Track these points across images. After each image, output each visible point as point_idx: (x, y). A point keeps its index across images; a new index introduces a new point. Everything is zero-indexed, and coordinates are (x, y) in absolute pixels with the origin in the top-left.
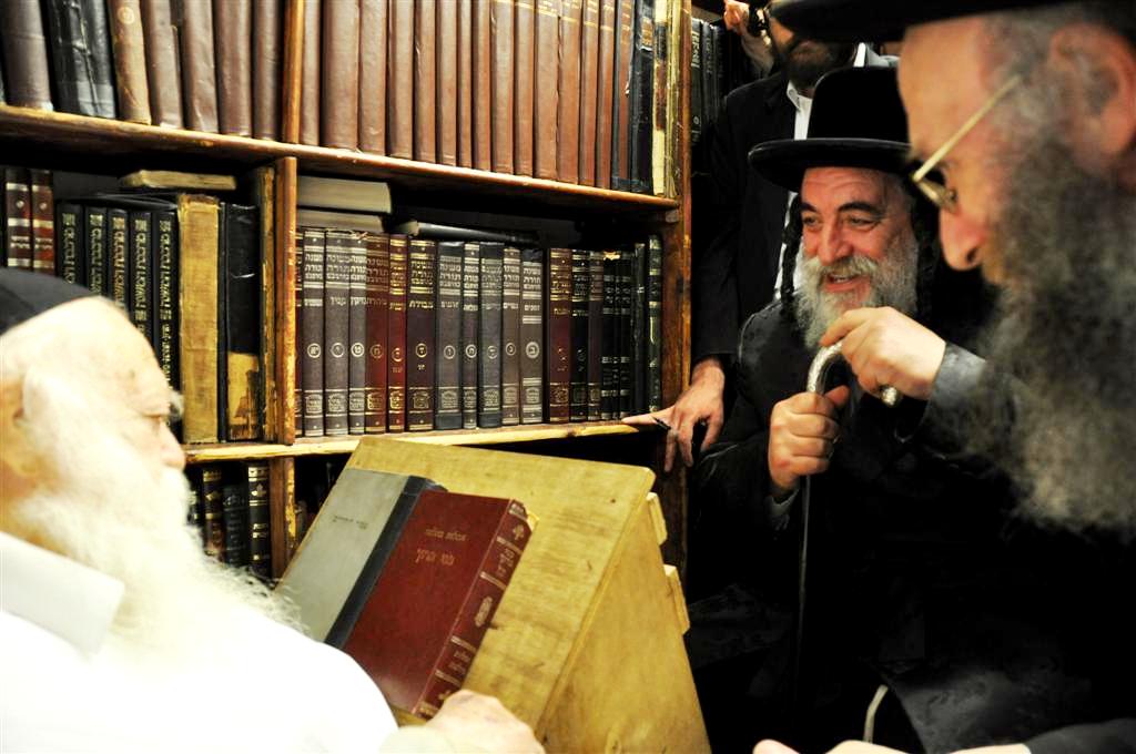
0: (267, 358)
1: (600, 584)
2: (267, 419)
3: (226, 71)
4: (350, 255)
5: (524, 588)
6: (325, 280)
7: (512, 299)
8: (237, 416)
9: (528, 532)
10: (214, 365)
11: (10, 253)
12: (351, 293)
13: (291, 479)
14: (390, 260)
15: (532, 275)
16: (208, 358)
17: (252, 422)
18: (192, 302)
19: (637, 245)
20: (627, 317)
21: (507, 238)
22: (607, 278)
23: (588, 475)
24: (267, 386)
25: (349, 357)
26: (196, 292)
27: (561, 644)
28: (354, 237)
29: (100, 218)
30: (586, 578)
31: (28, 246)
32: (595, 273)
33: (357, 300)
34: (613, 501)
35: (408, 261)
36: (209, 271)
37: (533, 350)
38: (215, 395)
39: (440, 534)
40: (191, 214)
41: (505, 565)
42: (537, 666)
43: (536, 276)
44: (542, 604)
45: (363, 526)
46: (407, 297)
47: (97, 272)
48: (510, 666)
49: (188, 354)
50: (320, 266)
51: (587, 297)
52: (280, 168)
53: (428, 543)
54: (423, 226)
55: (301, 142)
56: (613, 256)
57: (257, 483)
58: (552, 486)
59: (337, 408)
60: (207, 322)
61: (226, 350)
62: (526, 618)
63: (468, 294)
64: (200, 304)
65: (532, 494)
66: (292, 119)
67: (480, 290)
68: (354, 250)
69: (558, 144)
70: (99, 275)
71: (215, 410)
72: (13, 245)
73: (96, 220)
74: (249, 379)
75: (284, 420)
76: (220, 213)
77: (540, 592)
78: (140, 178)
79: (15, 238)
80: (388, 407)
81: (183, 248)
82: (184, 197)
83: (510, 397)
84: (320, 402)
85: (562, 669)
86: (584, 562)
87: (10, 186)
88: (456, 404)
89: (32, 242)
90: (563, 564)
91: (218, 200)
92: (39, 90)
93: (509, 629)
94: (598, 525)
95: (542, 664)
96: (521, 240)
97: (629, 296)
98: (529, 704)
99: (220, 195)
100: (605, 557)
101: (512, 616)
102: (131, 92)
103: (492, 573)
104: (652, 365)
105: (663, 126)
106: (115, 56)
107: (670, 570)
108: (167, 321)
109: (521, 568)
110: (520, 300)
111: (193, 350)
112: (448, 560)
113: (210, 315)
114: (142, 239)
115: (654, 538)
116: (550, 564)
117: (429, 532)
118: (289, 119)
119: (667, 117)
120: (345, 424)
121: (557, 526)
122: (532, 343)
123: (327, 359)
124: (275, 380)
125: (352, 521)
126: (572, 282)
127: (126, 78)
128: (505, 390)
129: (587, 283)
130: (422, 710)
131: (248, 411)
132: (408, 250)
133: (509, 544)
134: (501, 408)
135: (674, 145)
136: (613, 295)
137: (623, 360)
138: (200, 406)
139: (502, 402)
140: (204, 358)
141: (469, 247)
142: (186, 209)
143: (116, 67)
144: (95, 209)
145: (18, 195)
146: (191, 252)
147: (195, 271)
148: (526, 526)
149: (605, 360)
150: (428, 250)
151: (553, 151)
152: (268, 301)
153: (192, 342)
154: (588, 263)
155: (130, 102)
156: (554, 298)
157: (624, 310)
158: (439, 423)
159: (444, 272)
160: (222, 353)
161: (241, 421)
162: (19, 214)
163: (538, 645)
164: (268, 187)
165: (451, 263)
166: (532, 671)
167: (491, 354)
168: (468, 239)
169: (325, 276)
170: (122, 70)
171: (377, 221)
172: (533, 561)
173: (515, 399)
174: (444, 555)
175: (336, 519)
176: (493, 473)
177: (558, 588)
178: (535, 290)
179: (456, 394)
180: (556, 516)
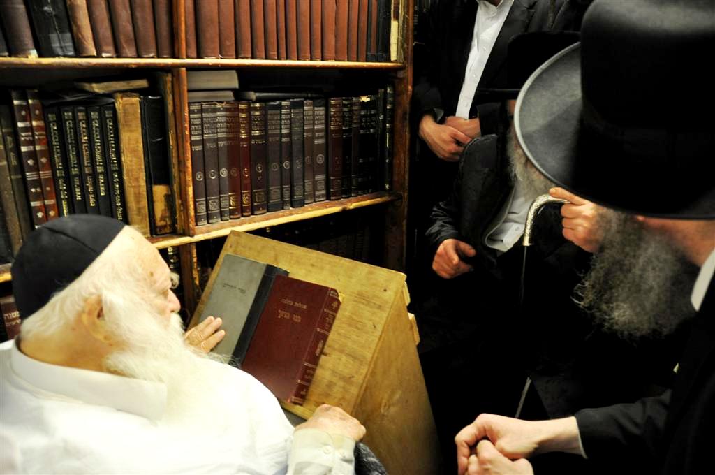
0: (175, 187)
1: (381, 336)
2: (178, 221)
3: (138, 14)
4: (216, 117)
5: (339, 334)
6: (203, 134)
7: (309, 131)
8: (160, 221)
9: (339, 303)
10: (145, 193)
11: (22, 144)
12: (218, 140)
13: (195, 255)
14: (239, 117)
15: (320, 115)
16: (141, 190)
17: (169, 223)
18: (129, 159)
19: (380, 91)
20: (373, 134)
21: (306, 95)
22: (363, 113)
23: (370, 273)
24: (177, 203)
25: (219, 177)
26: (131, 153)
27: (362, 367)
28: (219, 106)
29: (70, 114)
30: (373, 332)
31: (31, 138)
32: (356, 110)
33: (221, 144)
34: (385, 290)
35: (250, 116)
36: (137, 139)
37: (320, 159)
38: (147, 210)
39: (291, 303)
40: (124, 106)
41: (329, 323)
42: (350, 378)
43: (322, 115)
44: (350, 344)
45: (243, 291)
46: (250, 137)
47: (72, 147)
48: (336, 376)
49: (129, 188)
50: (200, 126)
51: (350, 125)
52: (175, 74)
53: (284, 307)
54: (257, 94)
55: (188, 57)
56: (365, 99)
57: (173, 255)
58: (350, 277)
59: (214, 208)
60: (139, 169)
61: (151, 184)
62: (342, 351)
63: (284, 131)
64: (134, 159)
65: (339, 280)
66: (181, 43)
67: (290, 129)
68: (219, 114)
69: (336, 36)
70: (74, 149)
71: (148, 219)
72: (22, 139)
73: (68, 116)
74: (166, 199)
75: (188, 223)
76: (140, 102)
77: (349, 338)
79: (23, 134)
80: (242, 203)
81: (121, 127)
82: (119, 95)
83: (308, 188)
84: (205, 205)
85: (364, 381)
86: (371, 323)
87: (16, 102)
88: (279, 196)
89: (33, 136)
90: (359, 323)
91: (138, 94)
92: (27, 43)
93: (333, 356)
94: (378, 303)
95: (353, 377)
96: (314, 95)
97: (375, 121)
98: (347, 397)
99: (140, 92)
100: (383, 322)
101: (334, 349)
102: (82, 35)
103: (323, 328)
104: (387, 161)
105: (397, 18)
106: (70, 13)
107: (411, 316)
108: (116, 171)
109: (336, 323)
110: (313, 131)
111: (133, 187)
112: (297, 319)
113: (141, 165)
114: (95, 124)
116: (352, 323)
117: (285, 301)
118: (180, 44)
119: (400, 11)
120: (219, 216)
121: (355, 301)
122: (321, 155)
123: (207, 181)
124: (181, 198)
125: (235, 288)
126: (343, 117)
127: (78, 27)
128: (306, 184)
129: (351, 117)
130: (293, 400)
131: (166, 217)
132: (249, 110)
133: (331, 312)
134: (304, 195)
135: (403, 30)
136: (366, 122)
137: (371, 159)
138: (139, 218)
139: (304, 192)
140: (139, 190)
141: (284, 103)
142: (120, 103)
143: (71, 20)
144: (66, 109)
145: (20, 107)
146: (126, 128)
147: (129, 139)
148: (338, 301)
149: (361, 161)
150: (261, 109)
151: (333, 42)
152: (174, 154)
153: (131, 181)
154: (351, 105)
155: (82, 43)
156: (332, 128)
157: (372, 130)
158: (270, 208)
159: (270, 120)
160: (149, 186)
161: (163, 223)
162: (24, 120)
163: (350, 366)
164: (169, 85)
165: (274, 114)
166: (348, 380)
167: (298, 164)
168: (284, 99)
169: (203, 131)
170: (75, 23)
171: (231, 93)
172: (343, 319)
173: (311, 188)
174: (294, 316)
175: (225, 285)
176: (315, 264)
177: (358, 337)
178: (321, 124)
179: (278, 191)
180: (354, 295)
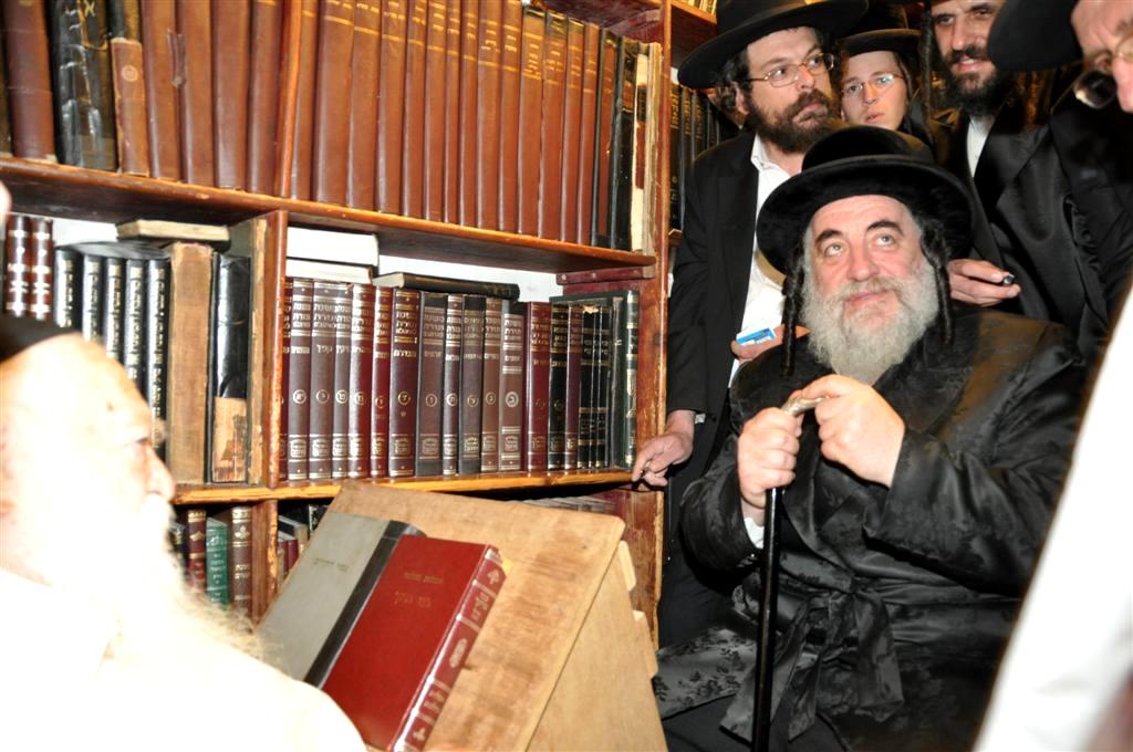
0: (254, 403)
2: (252, 462)
4: (336, 305)
5: (496, 630)
6: (312, 328)
7: (492, 349)
8: (224, 459)
9: (503, 577)
10: (202, 410)
12: (337, 341)
13: (274, 521)
14: (374, 309)
15: (512, 327)
16: (196, 402)
17: (238, 465)
18: (182, 348)
20: (604, 369)
22: (585, 331)
23: (561, 522)
24: (254, 432)
25: (333, 403)
26: (186, 338)
28: (342, 287)
30: (557, 622)
31: (26, 291)
32: (574, 325)
33: (342, 348)
36: (200, 318)
37: (512, 399)
38: (202, 436)
39: (418, 578)
40: (184, 263)
41: (480, 608)
43: (517, 328)
44: (513, 646)
45: (343, 568)
46: (391, 346)
48: (483, 705)
49: (176, 397)
50: (308, 315)
51: (566, 349)
52: (272, 220)
53: (406, 586)
54: (408, 278)
56: (591, 310)
57: (241, 525)
58: (527, 533)
59: (320, 454)
60: (196, 367)
61: (214, 394)
62: (498, 660)
63: (450, 344)
64: (191, 350)
65: (507, 539)
67: (462, 340)
71: (201, 453)
73: (94, 267)
74: (235, 424)
75: (268, 463)
76: (212, 261)
77: (514, 636)
78: (137, 228)
80: (370, 453)
81: (175, 296)
82: (178, 246)
83: (488, 445)
84: (304, 447)
88: (436, 450)
89: (30, 287)
90: (536, 608)
91: (210, 250)
93: (482, 671)
94: (570, 570)
97: (606, 348)
99: (213, 245)
101: (485, 657)
103: (468, 615)
104: (628, 415)
105: (641, 185)
107: (639, 615)
108: (158, 365)
109: (495, 611)
110: (499, 350)
111: (182, 394)
112: (425, 602)
113: (200, 360)
114: (137, 286)
115: (623, 585)
116: (523, 608)
117: (407, 576)
119: (646, 176)
120: (328, 467)
121: (531, 571)
122: (512, 393)
123: (312, 405)
124: (262, 424)
125: (332, 563)
126: (552, 334)
128: (484, 438)
129: (566, 336)
131: (234, 454)
132: (393, 301)
133: (485, 588)
134: (480, 455)
135: (652, 204)
136: (590, 347)
137: (600, 410)
138: (187, 448)
139: (480, 449)
140: (193, 401)
141: (451, 299)
142: (180, 258)
146: (183, 299)
147: (187, 317)
148: (500, 570)
149: (581, 410)
150: (412, 301)
152: (257, 347)
156: (533, 349)
157: (601, 362)
158: (419, 468)
159: (428, 322)
160: (210, 397)
161: (226, 464)
163: (510, 685)
164: (261, 239)
165: (435, 314)
167: (472, 401)
169: (311, 324)
171: (366, 272)
172: (507, 604)
173: (493, 446)
174: (421, 599)
175: (317, 561)
176: (470, 519)
177: (530, 631)
178: (515, 341)
179: (436, 441)
180: (530, 561)
